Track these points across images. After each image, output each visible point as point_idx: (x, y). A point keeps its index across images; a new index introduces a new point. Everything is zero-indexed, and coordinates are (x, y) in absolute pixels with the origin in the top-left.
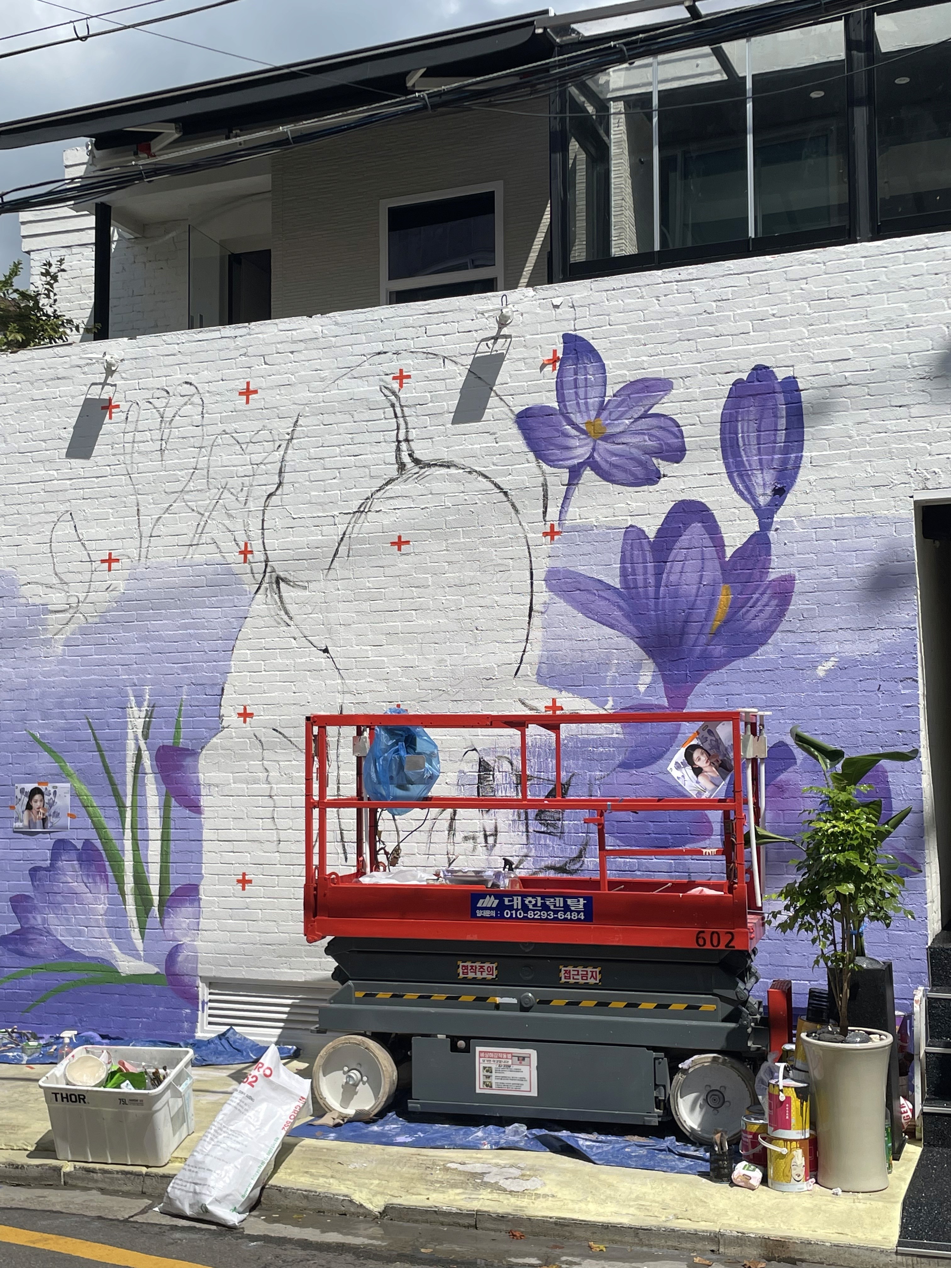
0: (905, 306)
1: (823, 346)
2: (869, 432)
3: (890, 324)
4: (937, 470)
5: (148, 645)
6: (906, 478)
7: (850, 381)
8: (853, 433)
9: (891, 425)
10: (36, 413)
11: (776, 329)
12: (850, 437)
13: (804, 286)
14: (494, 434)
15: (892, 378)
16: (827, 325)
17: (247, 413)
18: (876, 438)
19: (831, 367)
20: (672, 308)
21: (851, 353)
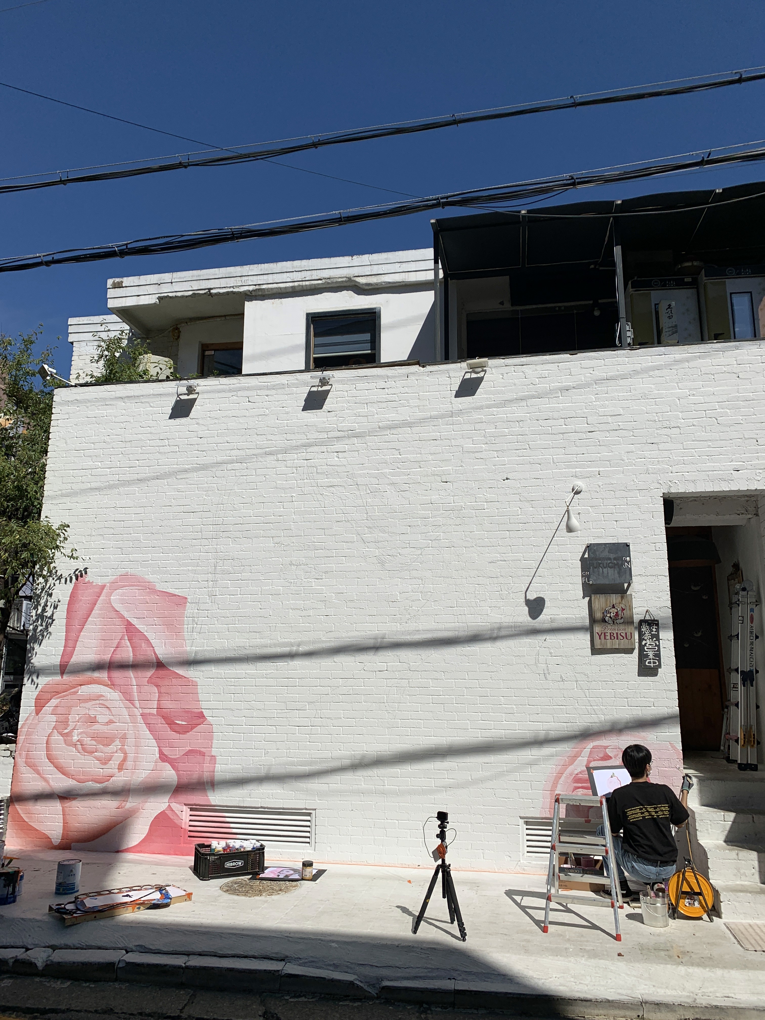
0: (653, 386)
1: (603, 406)
2: (634, 458)
3: (645, 396)
4: (677, 482)
5: (158, 577)
6: (658, 486)
7: (621, 427)
8: (625, 458)
9: (647, 454)
10: (89, 426)
11: (576, 396)
12: (623, 460)
13: (592, 372)
14: (399, 450)
15: (647, 427)
16: (606, 395)
17: (235, 431)
18: (638, 461)
19: (610, 419)
20: (511, 381)
21: (622, 412)
